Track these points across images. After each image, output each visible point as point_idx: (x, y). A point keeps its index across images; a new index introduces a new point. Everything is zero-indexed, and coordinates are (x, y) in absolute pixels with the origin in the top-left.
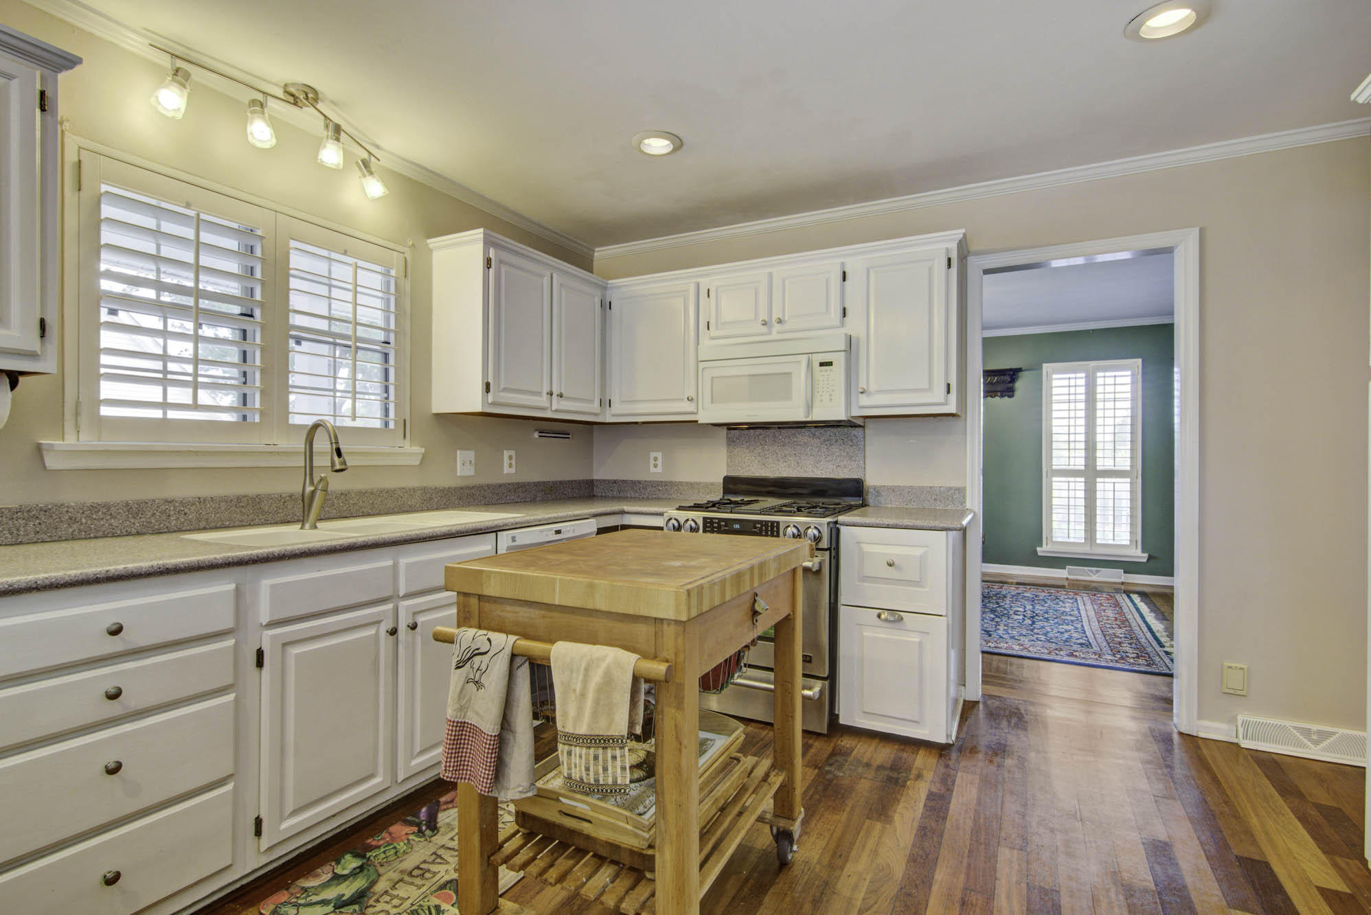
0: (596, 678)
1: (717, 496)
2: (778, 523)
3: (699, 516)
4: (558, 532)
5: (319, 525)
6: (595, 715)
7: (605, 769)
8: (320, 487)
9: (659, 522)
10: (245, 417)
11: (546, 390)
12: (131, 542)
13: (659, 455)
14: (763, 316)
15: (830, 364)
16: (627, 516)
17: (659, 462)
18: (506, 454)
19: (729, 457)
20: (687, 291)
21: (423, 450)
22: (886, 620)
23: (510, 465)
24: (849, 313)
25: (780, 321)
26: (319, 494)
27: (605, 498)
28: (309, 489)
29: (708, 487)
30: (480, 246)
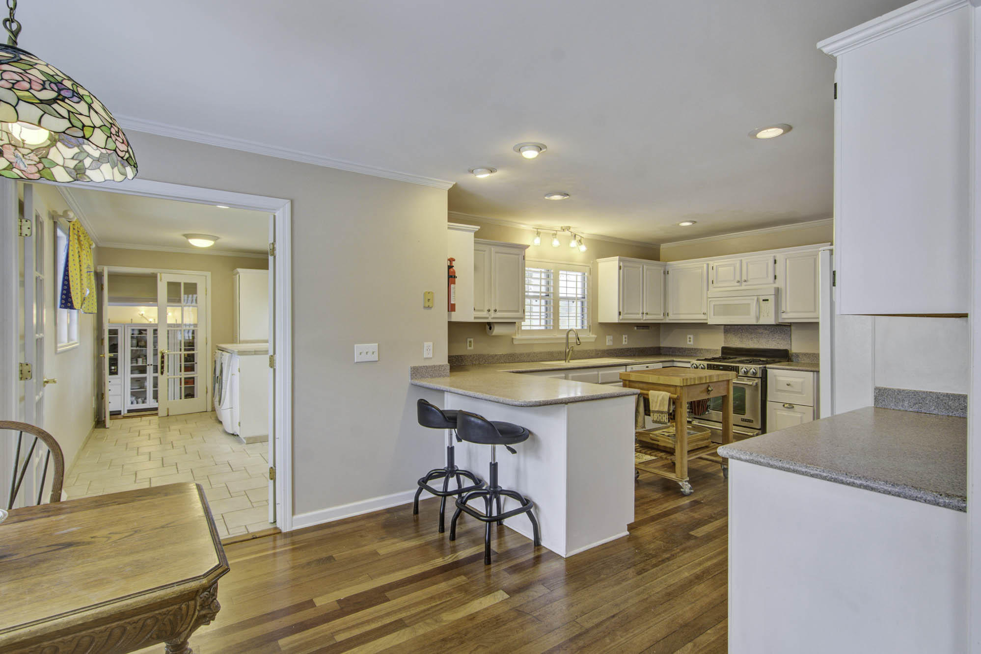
0: (660, 398)
1: (719, 355)
2: (738, 367)
3: (706, 363)
4: (647, 367)
5: (570, 361)
6: (660, 406)
7: (662, 418)
8: (571, 349)
9: (688, 365)
10: (546, 328)
11: (641, 312)
12: (528, 364)
13: (692, 336)
14: (738, 278)
15: (767, 300)
16: (675, 363)
17: (692, 340)
18: (624, 336)
19: (725, 338)
20: (703, 267)
21: (596, 336)
22: (787, 407)
23: (625, 341)
24: (777, 277)
25: (745, 281)
26: (571, 352)
27: (666, 355)
28: (567, 350)
29: (716, 351)
30: (617, 262)
